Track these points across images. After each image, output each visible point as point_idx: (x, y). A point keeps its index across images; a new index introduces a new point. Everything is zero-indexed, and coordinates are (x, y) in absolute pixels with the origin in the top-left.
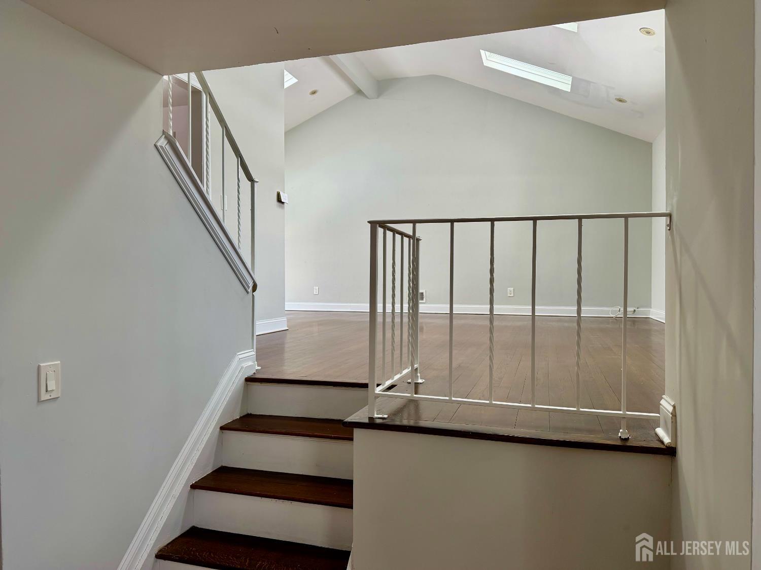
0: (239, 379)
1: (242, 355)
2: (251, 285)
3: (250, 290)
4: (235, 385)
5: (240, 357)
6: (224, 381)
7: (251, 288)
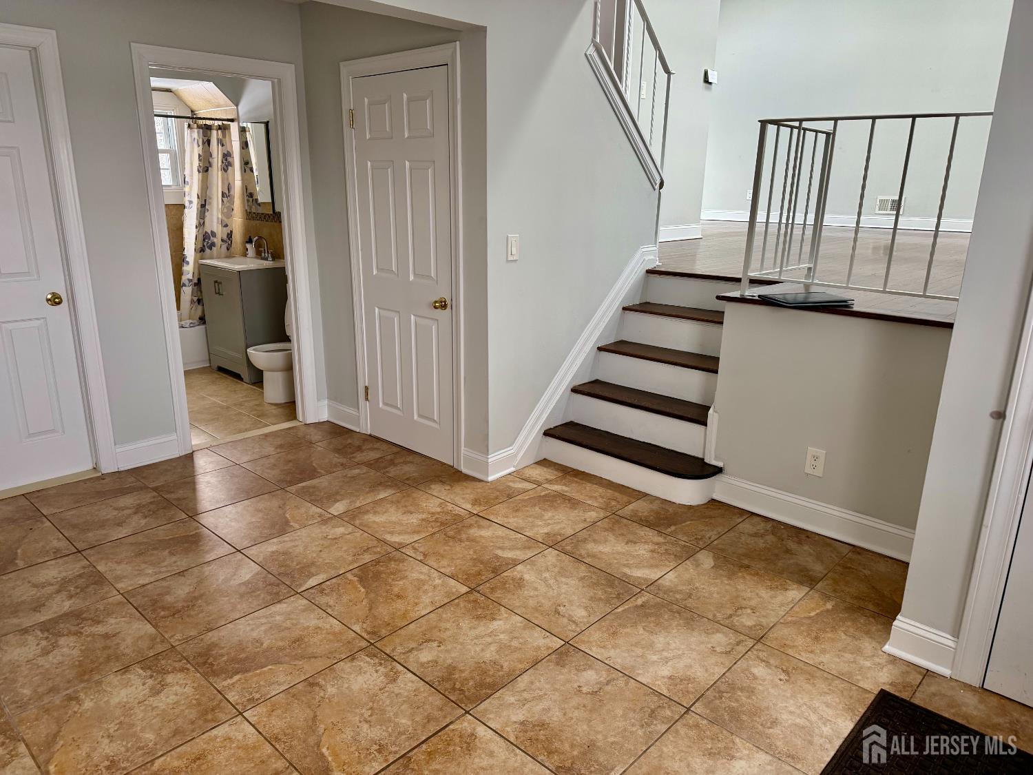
0: (641, 271)
1: (644, 249)
2: (658, 182)
3: (657, 187)
4: (637, 275)
5: (644, 250)
6: (628, 270)
7: (658, 185)
